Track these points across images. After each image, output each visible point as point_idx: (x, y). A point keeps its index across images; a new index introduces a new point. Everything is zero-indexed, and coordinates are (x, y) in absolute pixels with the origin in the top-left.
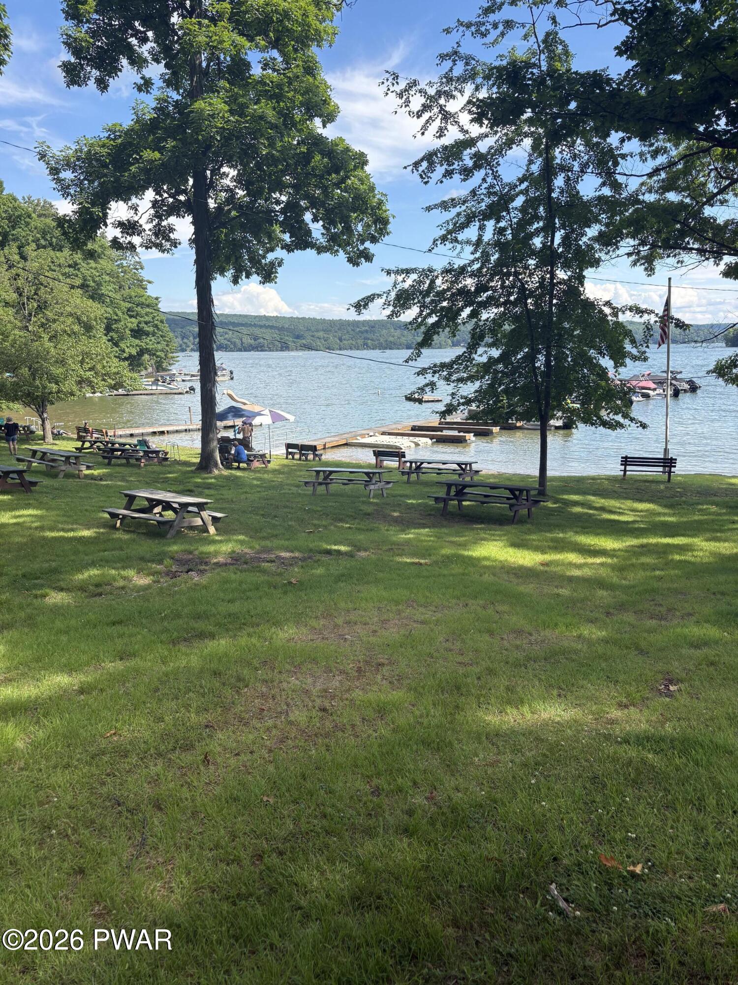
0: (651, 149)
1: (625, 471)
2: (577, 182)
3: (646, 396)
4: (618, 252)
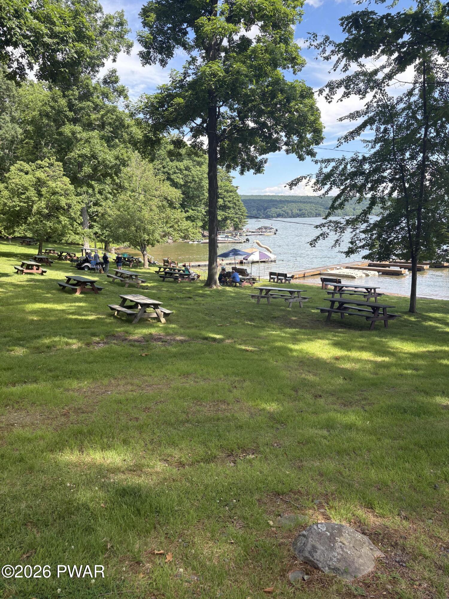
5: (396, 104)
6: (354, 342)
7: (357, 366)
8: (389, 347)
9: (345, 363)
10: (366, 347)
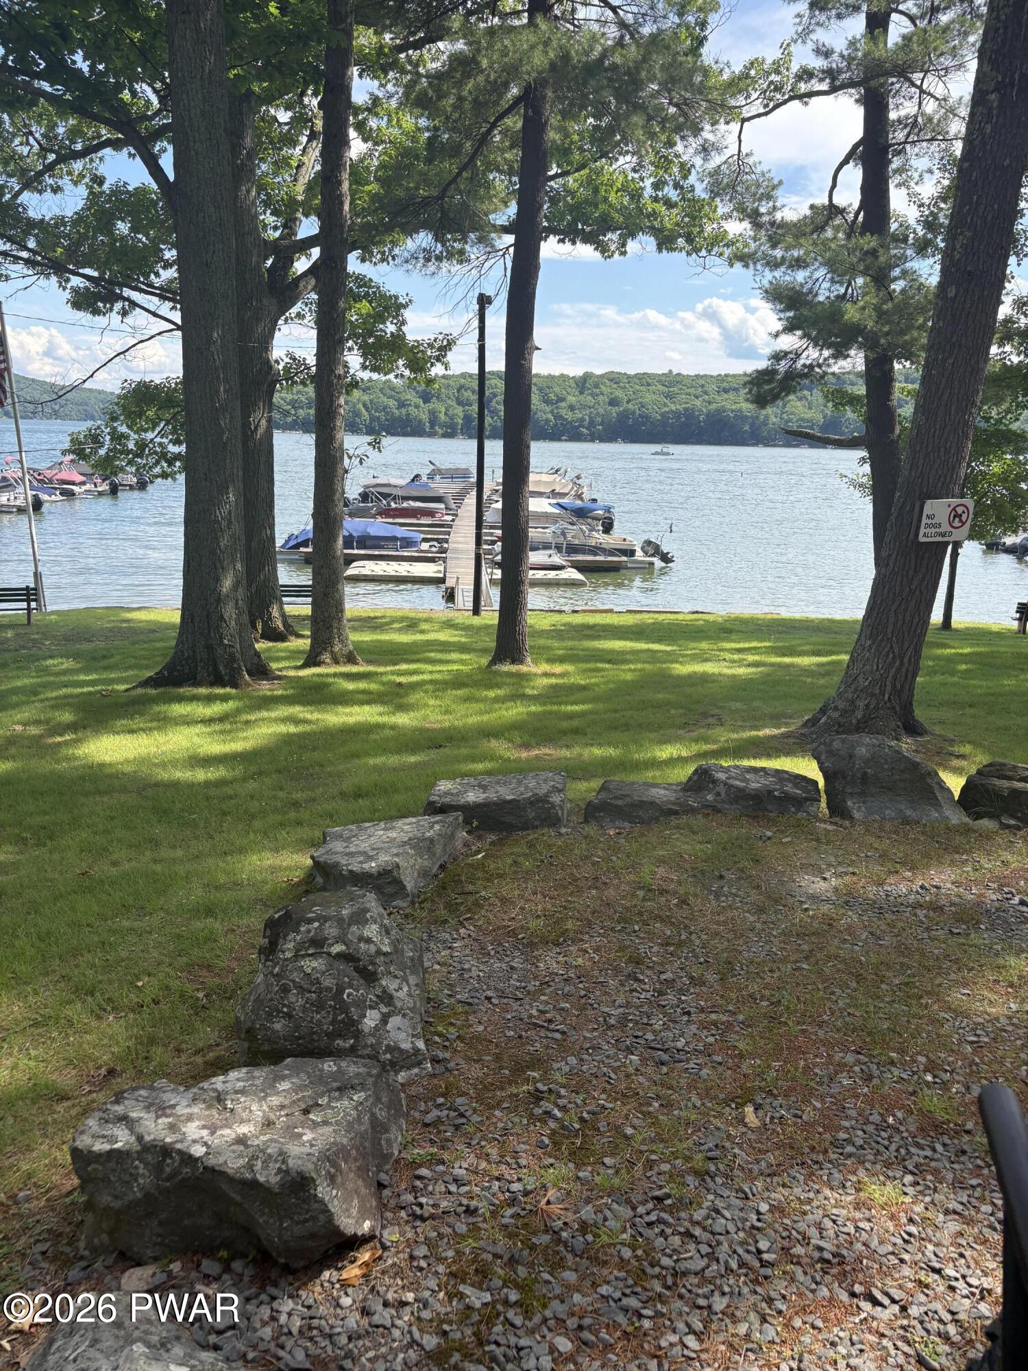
3: (68, 496)
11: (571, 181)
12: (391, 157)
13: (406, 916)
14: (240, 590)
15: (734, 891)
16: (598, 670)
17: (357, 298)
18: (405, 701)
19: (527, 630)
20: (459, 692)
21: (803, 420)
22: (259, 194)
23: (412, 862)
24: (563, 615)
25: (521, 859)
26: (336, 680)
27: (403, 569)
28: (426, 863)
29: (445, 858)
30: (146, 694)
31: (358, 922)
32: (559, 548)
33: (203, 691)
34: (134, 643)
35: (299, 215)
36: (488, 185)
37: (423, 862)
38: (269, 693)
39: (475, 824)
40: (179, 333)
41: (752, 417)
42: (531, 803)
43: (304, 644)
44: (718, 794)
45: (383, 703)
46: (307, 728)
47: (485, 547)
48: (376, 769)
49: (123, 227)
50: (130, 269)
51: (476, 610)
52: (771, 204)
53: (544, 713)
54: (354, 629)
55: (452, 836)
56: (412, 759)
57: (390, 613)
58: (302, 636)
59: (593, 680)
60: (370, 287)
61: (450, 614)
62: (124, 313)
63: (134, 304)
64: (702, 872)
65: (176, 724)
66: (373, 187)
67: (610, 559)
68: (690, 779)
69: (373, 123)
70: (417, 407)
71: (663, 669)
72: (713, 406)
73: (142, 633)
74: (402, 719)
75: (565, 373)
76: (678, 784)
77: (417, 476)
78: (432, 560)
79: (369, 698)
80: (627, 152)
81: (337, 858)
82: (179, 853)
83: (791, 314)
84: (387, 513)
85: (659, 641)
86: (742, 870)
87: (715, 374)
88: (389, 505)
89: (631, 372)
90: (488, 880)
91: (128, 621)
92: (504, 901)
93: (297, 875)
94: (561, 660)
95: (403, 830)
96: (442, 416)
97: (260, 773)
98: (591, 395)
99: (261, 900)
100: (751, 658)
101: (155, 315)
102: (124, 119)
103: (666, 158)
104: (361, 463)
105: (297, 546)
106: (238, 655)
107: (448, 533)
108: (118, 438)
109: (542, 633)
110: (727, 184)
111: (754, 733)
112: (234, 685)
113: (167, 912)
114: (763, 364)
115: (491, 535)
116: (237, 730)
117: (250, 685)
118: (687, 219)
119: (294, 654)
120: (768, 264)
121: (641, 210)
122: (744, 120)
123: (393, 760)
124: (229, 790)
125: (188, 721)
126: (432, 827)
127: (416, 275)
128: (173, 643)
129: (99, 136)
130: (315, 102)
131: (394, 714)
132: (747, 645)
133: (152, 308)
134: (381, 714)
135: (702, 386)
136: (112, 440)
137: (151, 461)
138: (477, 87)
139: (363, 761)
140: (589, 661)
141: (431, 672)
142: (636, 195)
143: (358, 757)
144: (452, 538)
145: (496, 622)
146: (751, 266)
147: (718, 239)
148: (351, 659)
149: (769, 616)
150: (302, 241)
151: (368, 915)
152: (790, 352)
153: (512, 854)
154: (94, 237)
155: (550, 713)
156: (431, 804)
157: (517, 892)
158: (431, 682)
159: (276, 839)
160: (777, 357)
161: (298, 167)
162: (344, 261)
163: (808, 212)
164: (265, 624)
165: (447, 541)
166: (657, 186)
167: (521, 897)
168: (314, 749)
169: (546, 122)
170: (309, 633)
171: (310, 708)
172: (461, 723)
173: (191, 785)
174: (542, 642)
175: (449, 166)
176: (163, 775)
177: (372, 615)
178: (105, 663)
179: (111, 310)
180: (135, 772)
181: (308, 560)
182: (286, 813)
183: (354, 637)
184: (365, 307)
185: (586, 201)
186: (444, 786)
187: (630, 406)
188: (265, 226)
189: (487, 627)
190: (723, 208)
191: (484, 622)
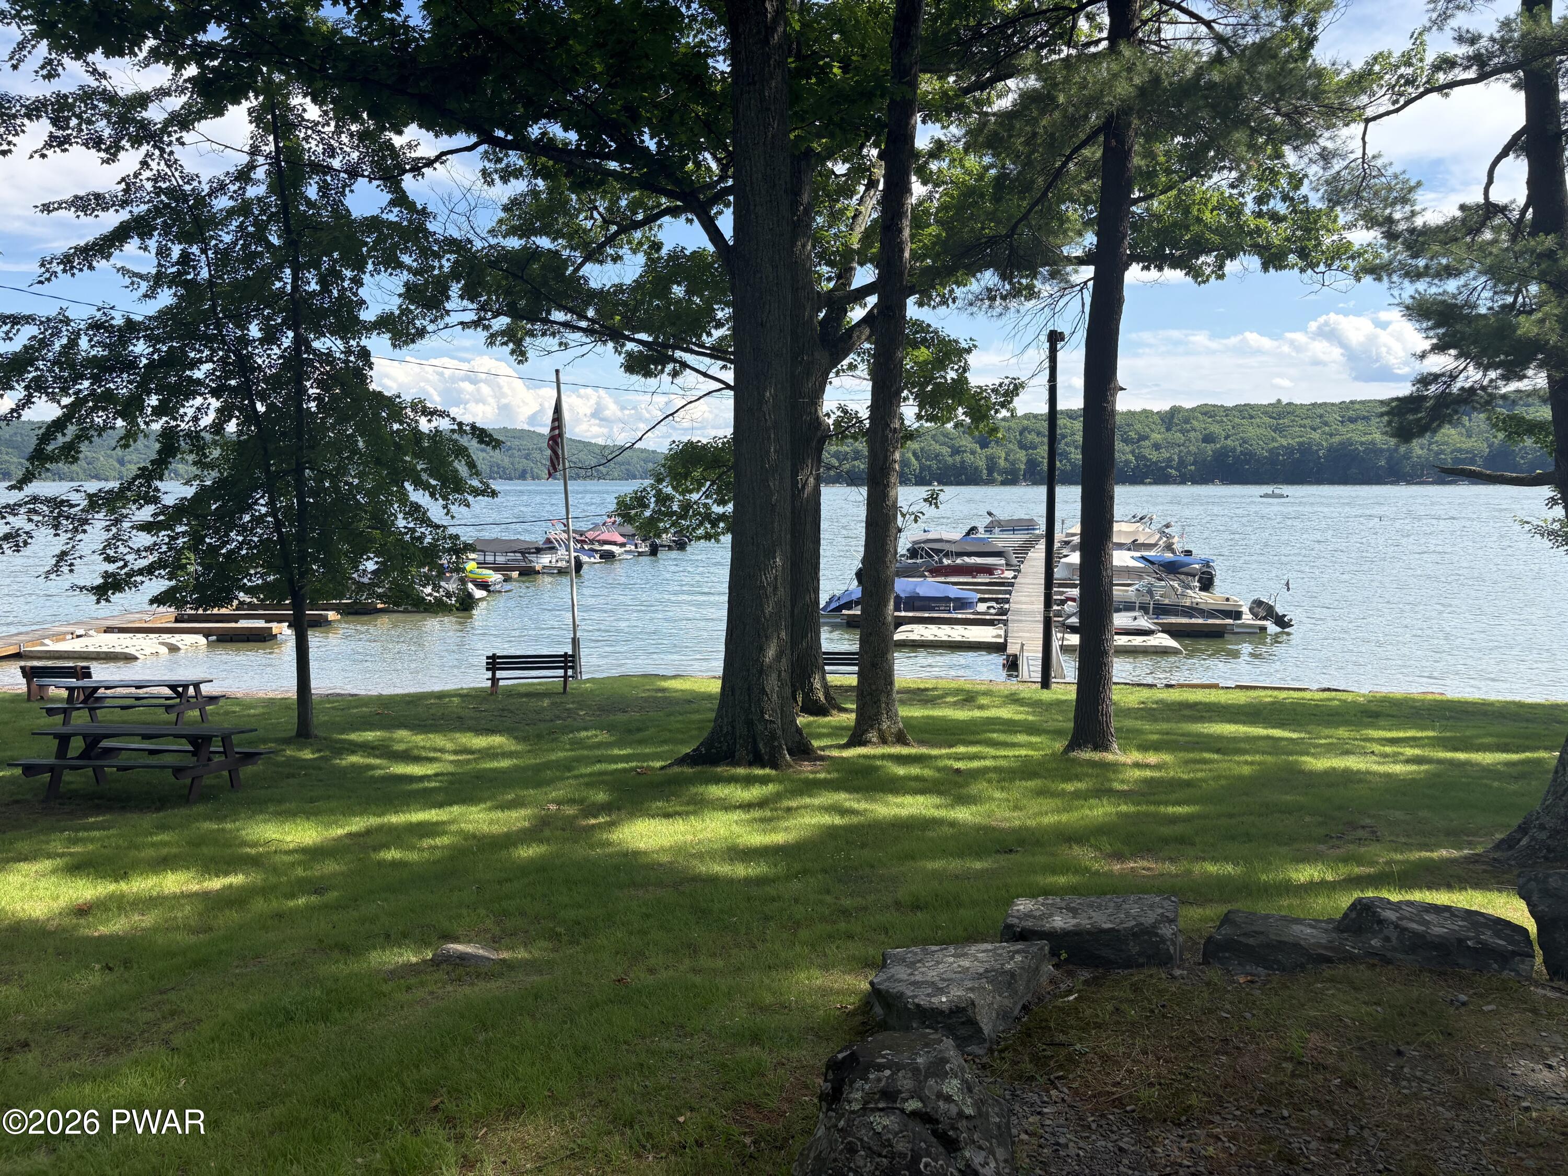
0: (498, 166)
1: (494, 680)
2: (343, 194)
3: (608, 557)
4: (447, 319)
5: (209, 195)
6: (137, 848)
7: (147, 920)
8: (244, 844)
9: (108, 920)
10: (175, 856)
11: (1156, 204)
12: (952, 197)
13: (984, 1067)
14: (784, 660)
15: (1418, 1074)
16: (1205, 761)
17: (915, 345)
18: (964, 791)
19: (1112, 709)
20: (1030, 784)
21: (1460, 450)
22: (814, 247)
23: (989, 999)
24: (1154, 691)
25: (1124, 1006)
26: (885, 762)
27: (957, 633)
28: (1006, 1002)
29: (1028, 997)
30: (682, 773)
31: (935, 1075)
32: (1144, 609)
33: (741, 771)
34: (669, 715)
35: (855, 265)
36: (1062, 219)
37: (1002, 1000)
38: (811, 776)
39: (1064, 956)
40: (732, 393)
41: (1388, 450)
42: (1134, 934)
43: (848, 718)
44: (1387, 939)
45: (940, 793)
46: (855, 820)
47: (1055, 607)
48: (935, 874)
49: (678, 291)
50: (685, 332)
51: (1045, 683)
52: (1408, 208)
53: (1138, 814)
54: (903, 702)
55: (1037, 969)
56: (978, 865)
57: (942, 684)
58: (845, 710)
59: (1200, 775)
60: (928, 332)
61: (1013, 686)
62: (675, 374)
63: (684, 365)
64: (1373, 1044)
65: (714, 809)
66: (933, 230)
67: (1210, 621)
68: (1346, 915)
69: (934, 166)
70: (973, 453)
71: (1290, 763)
72: (1336, 439)
73: (677, 703)
74: (962, 814)
75: (1148, 408)
76: (1330, 921)
77: (973, 529)
78: (991, 623)
79: (921, 787)
80: (1224, 168)
81: (901, 987)
82: (720, 963)
83: (1441, 331)
84: (938, 571)
85: (1281, 725)
86: (1428, 1046)
87: (1337, 401)
88: (941, 561)
89: (1230, 404)
90: (1083, 1030)
91: (664, 690)
92: (1105, 1058)
93: (852, 1001)
94: (1156, 747)
95: (977, 959)
96: (1002, 462)
97: (805, 872)
98: (1181, 431)
99: (812, 1029)
100: (1409, 752)
101: (705, 375)
102: (687, 190)
103: (1271, 170)
104: (916, 521)
105: (839, 609)
106: (779, 732)
107: (1010, 593)
108: (663, 499)
109: (1128, 712)
110: (1350, 191)
111: (1428, 854)
112: (774, 766)
113: (709, 1034)
114: (1405, 389)
115: (1062, 593)
116: (778, 818)
117: (791, 766)
118: (1299, 233)
119: (837, 731)
120: (1407, 275)
121: (1242, 227)
122: (1368, 121)
123: (955, 865)
124: (771, 890)
125: (727, 806)
126: (1012, 958)
127: (981, 317)
128: (712, 715)
129: (659, 205)
130: (875, 152)
131: (953, 806)
132: (1401, 734)
133: (703, 369)
134: (937, 807)
135: (1321, 416)
136: (657, 502)
137: (695, 522)
138: (1054, 124)
139: (921, 864)
140: (1193, 750)
141: (994, 757)
142: (1235, 212)
143: (913, 858)
144: (1014, 597)
145: (1073, 696)
146: (1385, 278)
147: (1341, 252)
148: (901, 739)
149: (1430, 697)
150: (857, 290)
151: (948, 1067)
152: (1443, 375)
153: (1112, 998)
154: (650, 303)
155: (1147, 815)
156: (1009, 927)
157: (1121, 1050)
158: (996, 769)
159: (825, 955)
160: (1425, 380)
161: (855, 217)
162: (903, 307)
163: (1458, 214)
164: (806, 696)
165: (1007, 601)
166: (1260, 200)
167: (1127, 1055)
168: (863, 846)
169: (1130, 149)
170: (854, 706)
171: (856, 796)
172: (1034, 823)
173: (731, 882)
174: (1129, 723)
175: (1018, 204)
176: (702, 869)
177: (922, 686)
178: (639, 736)
179: (662, 371)
180: (671, 863)
181: (851, 624)
182: (834, 922)
183: (904, 712)
184: (924, 353)
185: (1175, 224)
186: (1023, 905)
187: (1229, 442)
188: (820, 276)
189: (1059, 703)
190: (1343, 218)
191: (1055, 697)
